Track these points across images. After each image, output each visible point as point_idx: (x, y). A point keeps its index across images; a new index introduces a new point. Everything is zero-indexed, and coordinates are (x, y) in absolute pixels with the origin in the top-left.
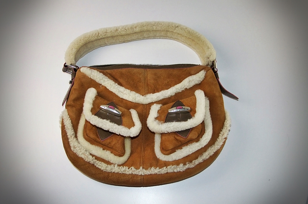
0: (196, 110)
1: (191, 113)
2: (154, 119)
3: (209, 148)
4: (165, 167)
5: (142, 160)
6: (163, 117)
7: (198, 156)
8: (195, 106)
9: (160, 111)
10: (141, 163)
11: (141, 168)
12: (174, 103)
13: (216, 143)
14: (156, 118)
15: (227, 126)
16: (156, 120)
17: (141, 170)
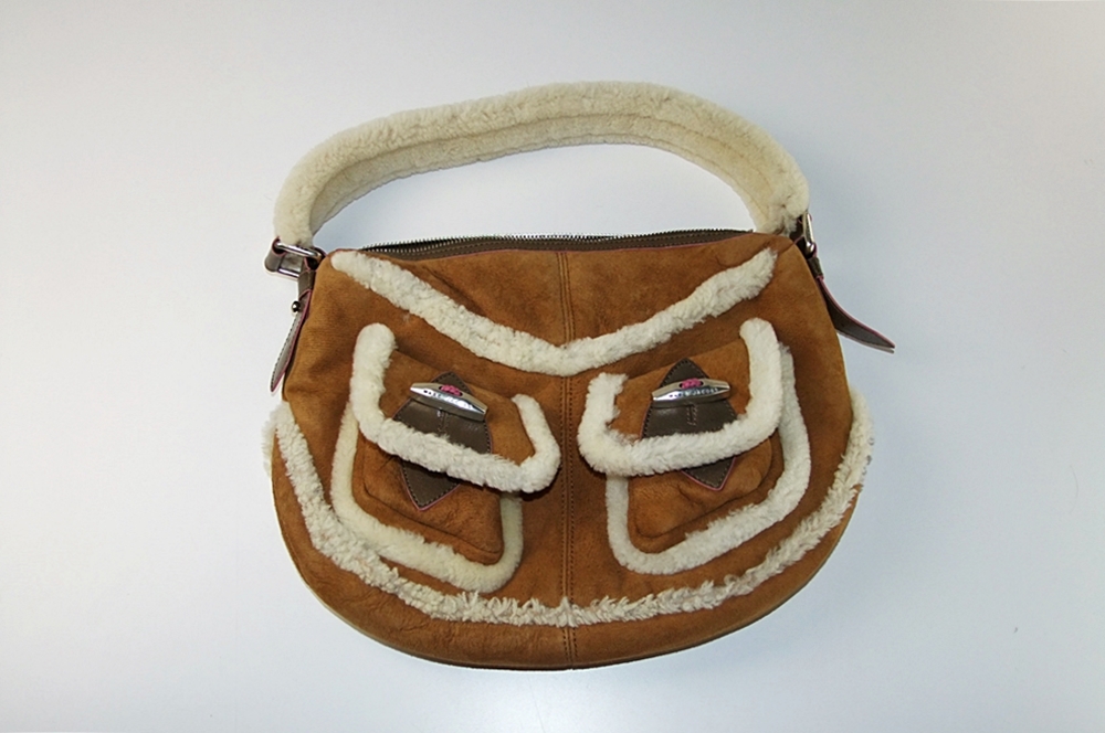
0: (748, 391)
1: (733, 403)
2: (604, 427)
3: (803, 523)
4: (650, 596)
5: (564, 574)
6: (636, 418)
7: (766, 553)
8: (744, 377)
9: (622, 400)
10: (564, 584)
11: (565, 600)
12: (669, 368)
13: (824, 505)
14: (611, 425)
15: (861, 444)
16: (612, 428)
17: (564, 610)
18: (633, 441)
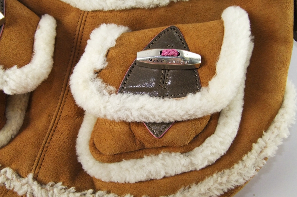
2: (92, 74)
3: (215, 175)
4: (91, 191)
5: (38, 156)
6: (119, 73)
7: (179, 188)
8: (215, 53)
9: (113, 53)
10: (35, 164)
11: (31, 176)
13: (236, 166)
14: (98, 73)
15: (282, 128)
16: (98, 76)
17: (27, 183)
18: (110, 93)
